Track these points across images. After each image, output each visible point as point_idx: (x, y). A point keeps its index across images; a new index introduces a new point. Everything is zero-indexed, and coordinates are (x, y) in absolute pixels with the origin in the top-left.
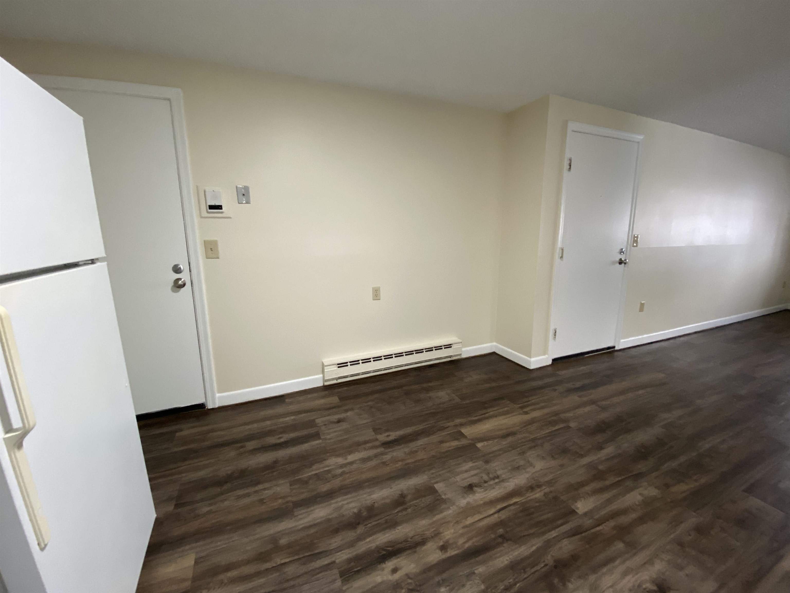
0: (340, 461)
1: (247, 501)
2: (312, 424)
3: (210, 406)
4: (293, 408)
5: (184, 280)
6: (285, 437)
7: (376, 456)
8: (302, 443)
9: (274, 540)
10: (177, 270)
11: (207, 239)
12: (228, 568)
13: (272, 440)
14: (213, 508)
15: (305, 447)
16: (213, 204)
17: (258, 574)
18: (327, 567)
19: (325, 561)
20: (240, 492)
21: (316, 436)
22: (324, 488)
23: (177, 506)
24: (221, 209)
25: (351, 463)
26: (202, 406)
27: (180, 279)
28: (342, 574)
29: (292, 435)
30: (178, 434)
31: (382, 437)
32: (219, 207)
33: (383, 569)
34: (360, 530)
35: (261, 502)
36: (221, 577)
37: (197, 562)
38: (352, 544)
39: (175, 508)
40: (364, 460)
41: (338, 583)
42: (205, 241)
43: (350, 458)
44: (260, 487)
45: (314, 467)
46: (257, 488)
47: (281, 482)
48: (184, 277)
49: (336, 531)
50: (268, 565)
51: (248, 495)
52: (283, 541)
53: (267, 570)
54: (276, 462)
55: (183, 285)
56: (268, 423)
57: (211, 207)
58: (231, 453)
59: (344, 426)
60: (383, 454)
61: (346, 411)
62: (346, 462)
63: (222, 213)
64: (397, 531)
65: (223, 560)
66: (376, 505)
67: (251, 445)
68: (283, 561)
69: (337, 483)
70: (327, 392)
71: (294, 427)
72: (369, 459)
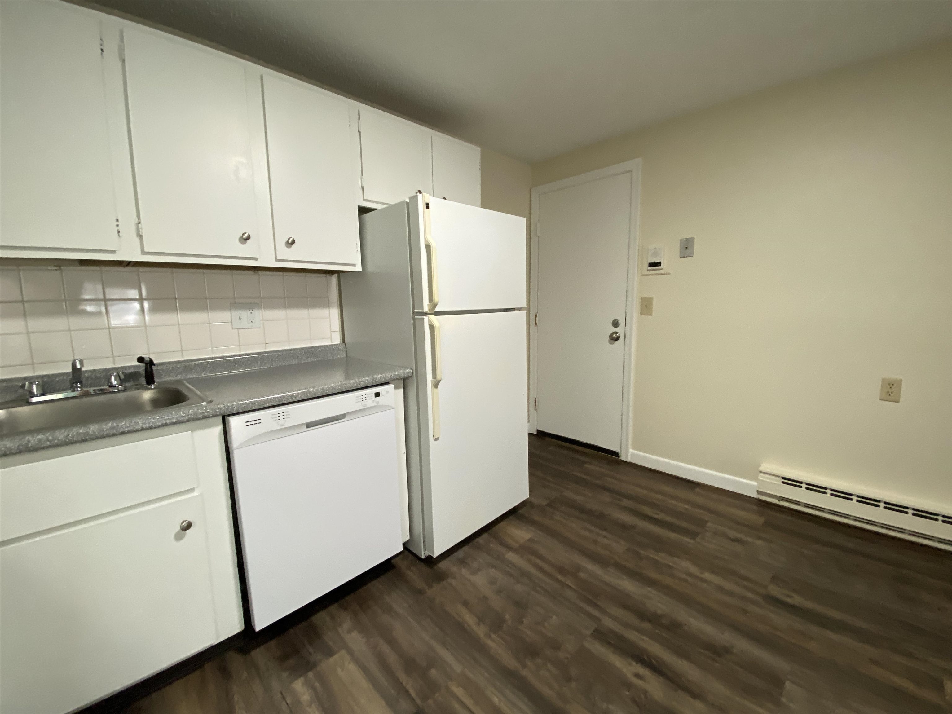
0: (693, 569)
1: (586, 533)
2: (702, 523)
3: (623, 458)
4: (700, 500)
5: (620, 335)
6: (661, 516)
7: (744, 598)
8: (673, 531)
9: (579, 569)
10: (616, 324)
11: (643, 296)
12: (540, 557)
13: (647, 510)
14: (564, 521)
15: (673, 536)
16: (652, 261)
17: (550, 575)
18: (591, 616)
19: (596, 613)
20: (588, 526)
21: (693, 535)
22: (654, 575)
23: (548, 505)
24: (660, 265)
25: (703, 580)
26: (616, 454)
27: (616, 333)
28: (596, 630)
29: (669, 519)
30: (587, 466)
31: (775, 591)
32: (658, 264)
33: (630, 665)
34: (647, 626)
35: (595, 542)
36: (533, 558)
37: (530, 540)
38: (627, 625)
39: (546, 505)
40: (721, 589)
41: (588, 632)
42: (642, 298)
43: (707, 575)
44: (604, 533)
45: (661, 554)
46: (601, 532)
47: (623, 542)
48: (620, 330)
49: (626, 607)
50: (560, 577)
51: (591, 531)
52: (582, 575)
53: (557, 579)
54: (634, 527)
55: (616, 339)
56: (659, 496)
57: (651, 265)
58: (606, 497)
59: (738, 548)
60: (753, 602)
61: (759, 538)
62: (698, 574)
63: (662, 269)
64: (680, 662)
65: (543, 551)
66: (686, 628)
67: (626, 502)
68: (570, 584)
69: (668, 581)
70: (755, 507)
71: (679, 515)
72: (731, 594)
